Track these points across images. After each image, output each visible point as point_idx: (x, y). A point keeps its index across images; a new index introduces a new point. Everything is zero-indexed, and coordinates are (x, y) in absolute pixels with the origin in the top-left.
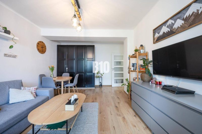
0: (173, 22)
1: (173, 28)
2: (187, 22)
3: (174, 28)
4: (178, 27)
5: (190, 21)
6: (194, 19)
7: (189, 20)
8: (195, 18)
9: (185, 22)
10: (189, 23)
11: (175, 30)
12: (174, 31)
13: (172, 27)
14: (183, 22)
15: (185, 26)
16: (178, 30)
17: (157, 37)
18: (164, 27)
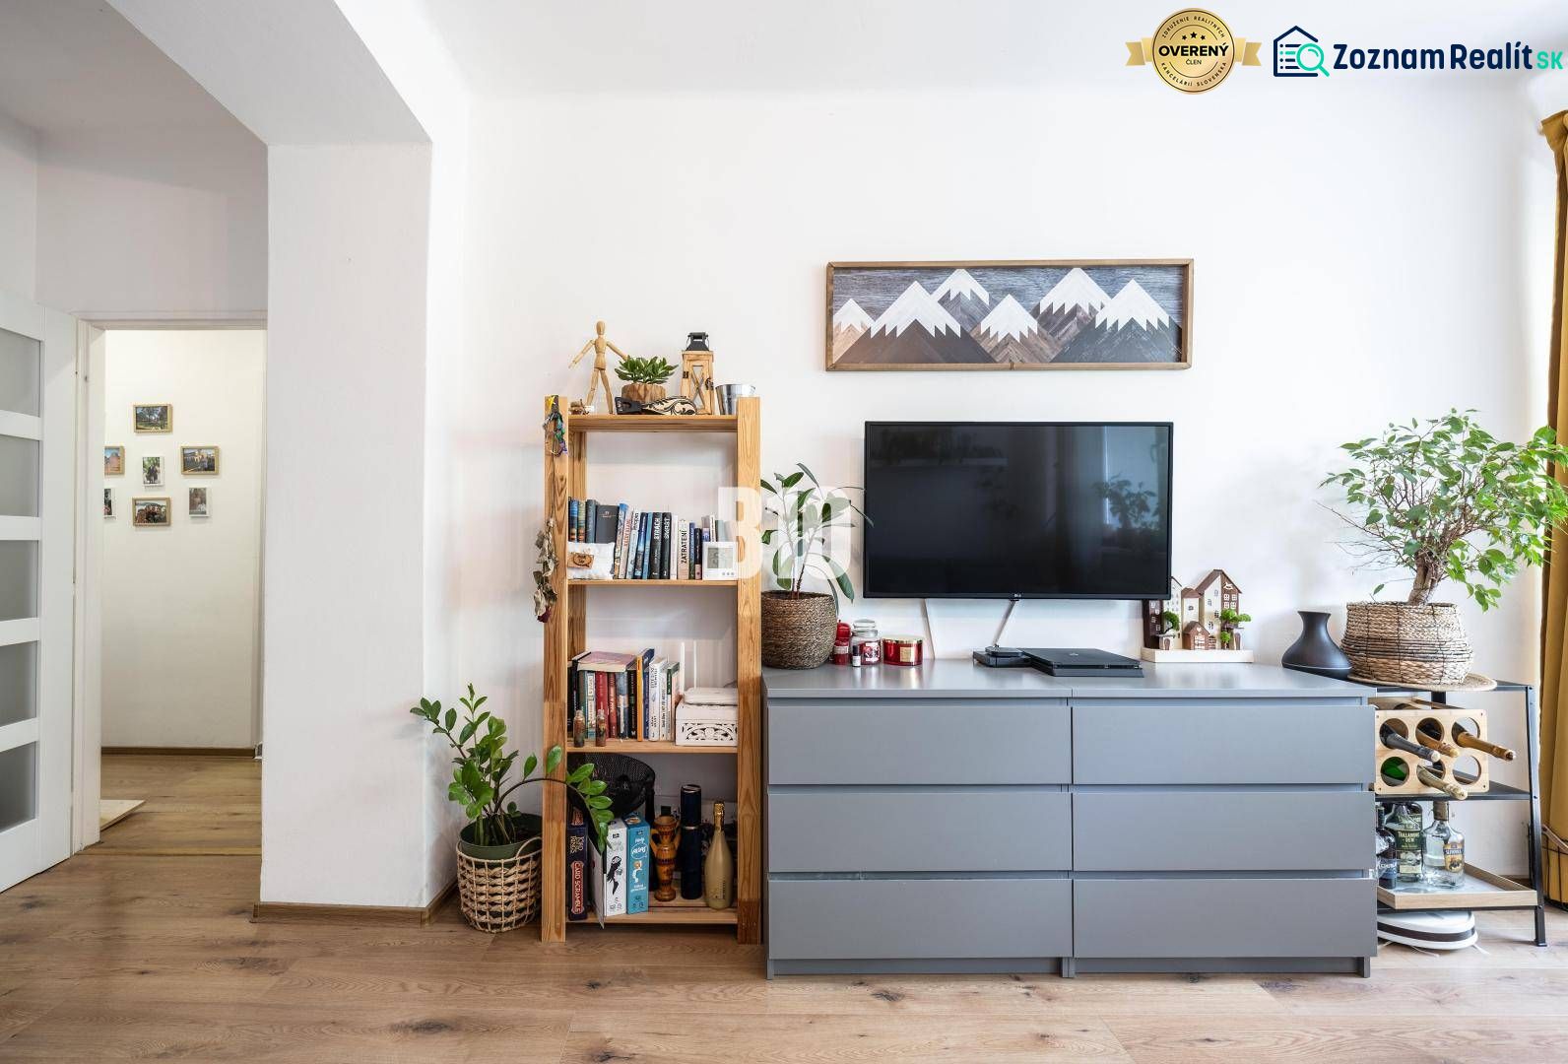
0: (984, 296)
1: (983, 331)
2: (1053, 334)
3: (988, 331)
4: (1009, 339)
5: (1065, 339)
6: (1078, 338)
7: (1061, 333)
8: (1081, 333)
9: (1044, 331)
10: (1060, 343)
11: (993, 344)
12: (987, 346)
13: (976, 324)
14: (1034, 325)
15: (1041, 349)
16: (1006, 351)
17: (861, 332)
18: (915, 288)
